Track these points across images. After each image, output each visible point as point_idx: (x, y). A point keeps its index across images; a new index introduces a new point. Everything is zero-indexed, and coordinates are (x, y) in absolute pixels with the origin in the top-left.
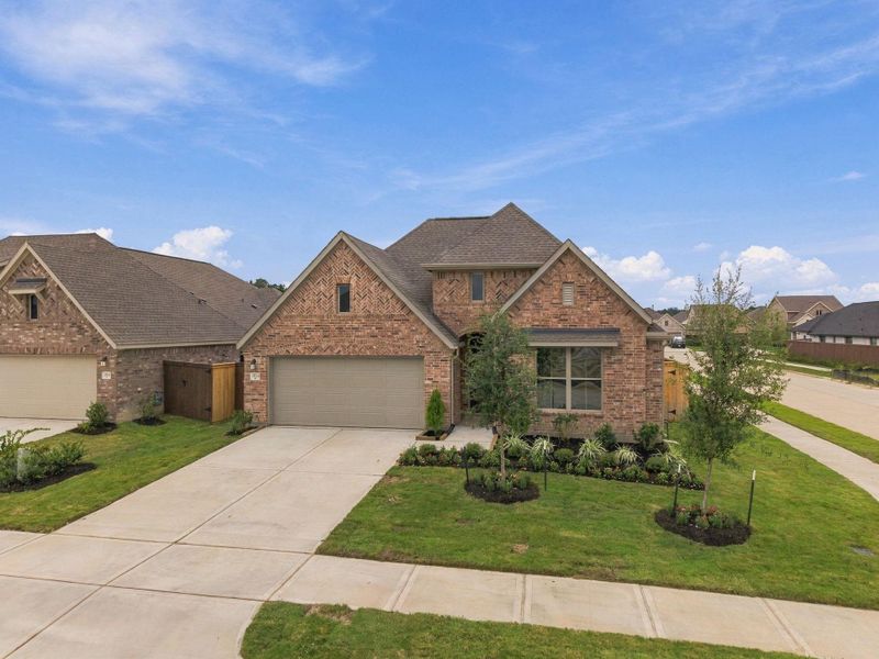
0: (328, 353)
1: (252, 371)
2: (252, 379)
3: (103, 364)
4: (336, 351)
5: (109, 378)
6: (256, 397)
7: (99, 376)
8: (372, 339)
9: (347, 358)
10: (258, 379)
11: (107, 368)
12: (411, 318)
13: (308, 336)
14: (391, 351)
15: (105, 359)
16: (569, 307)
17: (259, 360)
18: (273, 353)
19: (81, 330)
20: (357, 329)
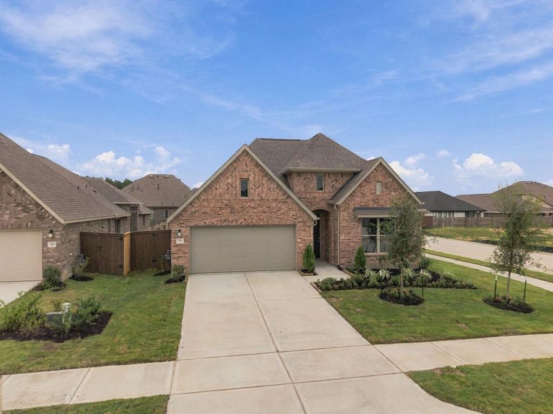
0: (234, 223)
1: (178, 237)
2: (178, 243)
3: (50, 235)
4: (239, 223)
5: (55, 246)
6: (180, 255)
7: (44, 245)
8: (264, 214)
9: (247, 226)
10: (182, 242)
11: (53, 239)
12: (289, 201)
13: (220, 213)
14: (277, 221)
15: (51, 232)
16: (380, 195)
17: (183, 230)
18: (193, 224)
19: (26, 209)
20: (254, 208)
